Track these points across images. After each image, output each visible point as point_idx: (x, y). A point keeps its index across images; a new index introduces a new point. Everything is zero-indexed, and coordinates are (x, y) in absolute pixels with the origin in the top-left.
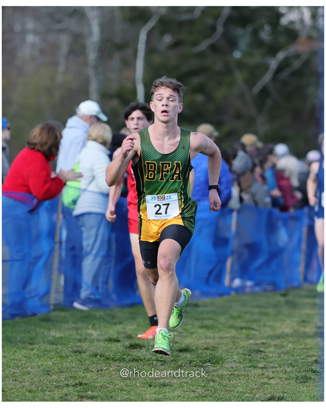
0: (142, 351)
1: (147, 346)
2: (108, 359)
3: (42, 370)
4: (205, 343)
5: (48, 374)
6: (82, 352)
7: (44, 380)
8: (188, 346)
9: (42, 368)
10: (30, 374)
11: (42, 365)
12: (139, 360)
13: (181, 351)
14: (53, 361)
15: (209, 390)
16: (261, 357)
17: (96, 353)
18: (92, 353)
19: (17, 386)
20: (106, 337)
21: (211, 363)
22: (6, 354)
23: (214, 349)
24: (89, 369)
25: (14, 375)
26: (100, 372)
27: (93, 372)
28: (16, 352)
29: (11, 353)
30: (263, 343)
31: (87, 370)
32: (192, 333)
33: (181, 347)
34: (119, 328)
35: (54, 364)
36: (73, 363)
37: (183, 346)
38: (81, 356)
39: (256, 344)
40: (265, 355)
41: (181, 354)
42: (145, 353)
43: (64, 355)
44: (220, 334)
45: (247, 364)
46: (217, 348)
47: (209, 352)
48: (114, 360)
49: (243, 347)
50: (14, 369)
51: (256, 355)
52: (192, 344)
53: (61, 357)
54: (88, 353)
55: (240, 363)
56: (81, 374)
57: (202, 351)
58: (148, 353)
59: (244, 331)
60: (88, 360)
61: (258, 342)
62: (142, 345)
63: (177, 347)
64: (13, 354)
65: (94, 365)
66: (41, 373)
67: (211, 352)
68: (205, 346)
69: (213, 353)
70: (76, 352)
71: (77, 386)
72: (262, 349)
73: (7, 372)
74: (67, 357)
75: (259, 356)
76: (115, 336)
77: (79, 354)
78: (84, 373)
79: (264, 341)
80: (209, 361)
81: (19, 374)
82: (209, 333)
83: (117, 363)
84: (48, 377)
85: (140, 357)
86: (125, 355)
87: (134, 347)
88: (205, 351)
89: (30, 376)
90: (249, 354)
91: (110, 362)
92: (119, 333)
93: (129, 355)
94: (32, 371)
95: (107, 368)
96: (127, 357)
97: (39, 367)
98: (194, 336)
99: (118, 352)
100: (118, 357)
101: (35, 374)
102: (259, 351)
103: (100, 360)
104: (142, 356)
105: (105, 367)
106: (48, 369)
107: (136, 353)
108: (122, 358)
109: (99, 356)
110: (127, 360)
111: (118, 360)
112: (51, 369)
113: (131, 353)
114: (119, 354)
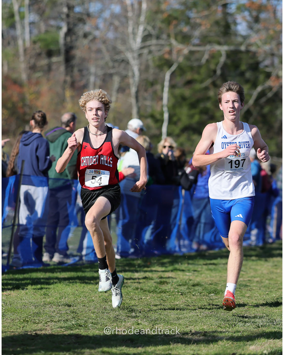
0: (168, 286)
1: (172, 282)
2: (146, 291)
3: (102, 299)
4: (210, 280)
5: (106, 302)
6: (128, 286)
7: (103, 306)
8: (199, 282)
9: (102, 297)
10: (94, 301)
12: (166, 292)
13: (194, 285)
14: (110, 293)
15: (213, 312)
16: (247, 290)
17: (138, 287)
18: (134, 288)
19: (85, 309)
21: (214, 294)
22: (78, 288)
23: (216, 284)
24: (133, 298)
25: (83, 302)
27: (135, 300)
28: (85, 287)
29: (81, 288)
30: (249, 280)
31: (131, 298)
33: (195, 283)
37: (196, 282)
38: (128, 290)
39: (244, 281)
40: (250, 288)
42: (170, 287)
44: (220, 274)
45: (239, 294)
46: (218, 284)
47: (212, 286)
48: (149, 292)
50: (83, 298)
51: (244, 288)
52: (202, 281)
54: (132, 287)
57: (208, 286)
58: (172, 287)
60: (132, 292)
61: (245, 279)
62: (168, 282)
63: (192, 283)
64: (82, 289)
65: (136, 295)
66: (101, 301)
67: (214, 286)
68: (210, 282)
69: (216, 287)
71: (125, 309)
72: (248, 284)
73: (79, 300)
75: (246, 289)
77: (127, 288)
78: (130, 301)
79: (250, 279)
80: (213, 292)
82: (213, 274)
83: (151, 294)
84: (106, 304)
85: (166, 290)
86: (157, 289)
87: (162, 283)
88: (210, 285)
89: (94, 303)
90: (239, 287)
91: (147, 293)
93: (160, 289)
94: (95, 300)
95: (145, 297)
96: (158, 290)
97: (100, 297)
98: (203, 275)
99: (153, 287)
100: (152, 290)
101: (97, 301)
102: (246, 286)
103: (140, 292)
104: (168, 289)
105: (144, 296)
106: (105, 298)
107: (164, 287)
108: (155, 290)
109: (139, 289)
110: (158, 292)
111: (152, 292)
112: (108, 298)
113: (161, 287)
114: (153, 288)
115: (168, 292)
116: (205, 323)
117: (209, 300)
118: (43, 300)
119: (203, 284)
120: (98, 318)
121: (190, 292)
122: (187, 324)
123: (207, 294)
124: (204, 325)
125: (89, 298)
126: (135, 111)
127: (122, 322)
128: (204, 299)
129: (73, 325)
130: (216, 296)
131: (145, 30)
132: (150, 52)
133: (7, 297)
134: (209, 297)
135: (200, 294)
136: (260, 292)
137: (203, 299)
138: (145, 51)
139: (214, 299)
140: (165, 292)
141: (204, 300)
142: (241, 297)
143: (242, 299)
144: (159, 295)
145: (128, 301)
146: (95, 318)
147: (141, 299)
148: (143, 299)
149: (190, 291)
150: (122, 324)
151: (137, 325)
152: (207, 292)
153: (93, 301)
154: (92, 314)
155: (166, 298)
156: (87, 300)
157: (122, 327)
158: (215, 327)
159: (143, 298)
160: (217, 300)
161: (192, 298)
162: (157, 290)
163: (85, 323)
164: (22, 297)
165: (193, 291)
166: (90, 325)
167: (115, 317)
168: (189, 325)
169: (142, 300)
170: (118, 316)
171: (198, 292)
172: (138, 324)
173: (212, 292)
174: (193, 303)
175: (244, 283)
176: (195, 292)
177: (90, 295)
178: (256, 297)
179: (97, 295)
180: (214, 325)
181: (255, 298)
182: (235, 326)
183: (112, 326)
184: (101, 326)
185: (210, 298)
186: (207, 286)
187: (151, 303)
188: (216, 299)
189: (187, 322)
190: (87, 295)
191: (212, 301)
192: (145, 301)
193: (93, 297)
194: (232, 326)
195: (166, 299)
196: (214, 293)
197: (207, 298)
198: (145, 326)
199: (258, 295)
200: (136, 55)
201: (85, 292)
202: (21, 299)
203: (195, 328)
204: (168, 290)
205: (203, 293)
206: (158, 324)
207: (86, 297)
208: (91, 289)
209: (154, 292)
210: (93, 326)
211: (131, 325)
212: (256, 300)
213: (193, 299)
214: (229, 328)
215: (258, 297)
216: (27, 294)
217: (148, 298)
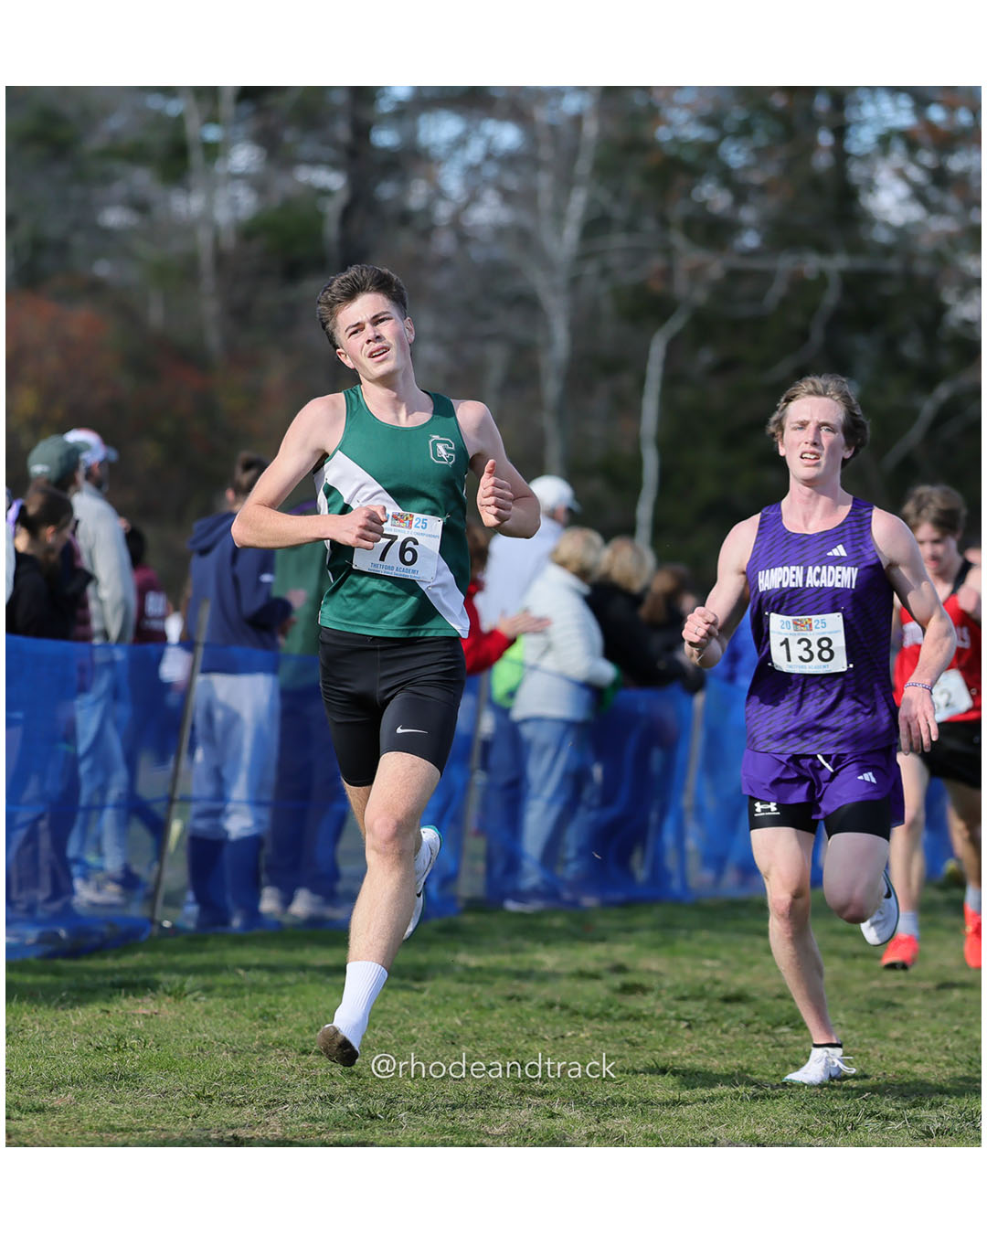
0: (646, 999)
1: (657, 988)
2: (577, 1013)
3: (440, 1033)
5: (453, 1043)
6: (522, 998)
7: (445, 1055)
8: (743, 989)
9: (440, 1030)
10: (415, 1042)
11: (441, 1024)
12: (640, 1017)
13: (728, 1000)
14: (464, 1017)
16: (894, 1018)
17: (552, 1001)
18: (543, 1003)
20: (572, 968)
21: (792, 1027)
24: (536, 1035)
25: (383, 1044)
26: (560, 1041)
27: (545, 1040)
30: (900, 988)
31: (532, 1036)
32: (751, 964)
33: (729, 993)
34: (599, 950)
35: (465, 1022)
36: (504, 1022)
37: (733, 990)
38: (520, 1008)
39: (885, 989)
40: (904, 1013)
41: (729, 1007)
42: (652, 1003)
43: (484, 1003)
45: (867, 1031)
48: (589, 1016)
49: (858, 996)
50: (383, 1031)
51: (885, 1012)
52: (752, 987)
53: (479, 1008)
54: (535, 1001)
55: (851, 1028)
56: (520, 1043)
57: (770, 1002)
58: (659, 1003)
59: (860, 961)
60: (536, 1015)
61: (889, 985)
62: (646, 985)
63: (720, 992)
65: (546, 1026)
66: (438, 1040)
70: (510, 998)
72: (897, 1000)
74: (492, 1007)
75: (892, 1014)
76: (591, 966)
77: (518, 1003)
78: (526, 1042)
80: (787, 1023)
81: (394, 1041)
83: (595, 1023)
84: (453, 1049)
85: (642, 1011)
86: (611, 1006)
87: (629, 990)
90: (869, 1009)
91: (580, 1021)
92: (598, 959)
93: (620, 1007)
94: (420, 1036)
95: (573, 1032)
96: (616, 1010)
97: (434, 1028)
98: (756, 969)
99: (598, 1000)
100: (597, 1011)
101: (426, 1042)
102: (890, 1005)
103: (560, 1016)
104: (648, 1008)
105: (570, 1030)
106: (452, 1033)
107: (635, 1003)
108: (606, 1012)
109: (557, 1008)
110: (616, 1017)
111: (597, 1016)
112: (459, 1032)
113: (625, 1003)
114: (599, 1005)
115: (645, 1017)
116: (760, 1118)
117: (773, 1047)
118: (260, 1033)
119: (755, 995)
120: (429, 1095)
121: (715, 1020)
122: (705, 1118)
123: (769, 1027)
124: (758, 1124)
125: (401, 1030)
126: (554, 452)
127: (501, 1108)
128: (759, 1044)
129: (350, 1113)
130: (796, 1035)
131: (591, 202)
132: (605, 272)
133: (147, 1020)
134: (774, 1038)
135: (747, 1025)
136: (934, 1025)
137: (756, 1043)
138: (591, 269)
139: (791, 1042)
140: (636, 1017)
141: (758, 1047)
142: (873, 1041)
143: (877, 1047)
144: (619, 1027)
145: (523, 1041)
146: (419, 1094)
147: (563, 1037)
148: (570, 1037)
149: (715, 1016)
150: (502, 1115)
151: (549, 1117)
152: (769, 1023)
153: (413, 1040)
154: (409, 1082)
155: (639, 1036)
156: (395, 1037)
157: (501, 1123)
158: (791, 1130)
159: (569, 1034)
160: (800, 1046)
161: (722, 1039)
162: (612, 1010)
163: (388, 1107)
164: (194, 1022)
165: (725, 1019)
166: (403, 1115)
167: (481, 1092)
168: (710, 1123)
169: (566, 1041)
170: (489, 1088)
171: (742, 1021)
172: (552, 1116)
173: (784, 1022)
174: (722, 1054)
175: (885, 997)
176: (730, 1021)
177: (405, 1021)
178: (921, 1039)
179: (426, 1023)
180: (788, 1126)
181: (919, 1044)
182: (854, 1128)
183: (472, 1118)
184: (437, 1118)
185: (777, 1041)
186: (768, 1002)
187: (593, 1051)
188: (796, 1042)
189: (704, 1114)
190: (394, 1021)
191: (783, 1050)
192: (573, 1043)
193: (414, 1027)
194: (845, 1129)
195: (639, 1040)
196: (792, 1025)
197: (767, 1039)
198: (574, 1122)
199: (928, 1035)
200: (561, 279)
201: (389, 1011)
202: (191, 1030)
203: (731, 1131)
204: (645, 1013)
205: (756, 1026)
206: (614, 1117)
207: (390, 1026)
208: (406, 1003)
209: (604, 1016)
210: (412, 1117)
211: (530, 1119)
212: (921, 1049)
213: (723, 1043)
214: (836, 1136)
215: (927, 1040)
216: (208, 1012)
217: (582, 1035)
